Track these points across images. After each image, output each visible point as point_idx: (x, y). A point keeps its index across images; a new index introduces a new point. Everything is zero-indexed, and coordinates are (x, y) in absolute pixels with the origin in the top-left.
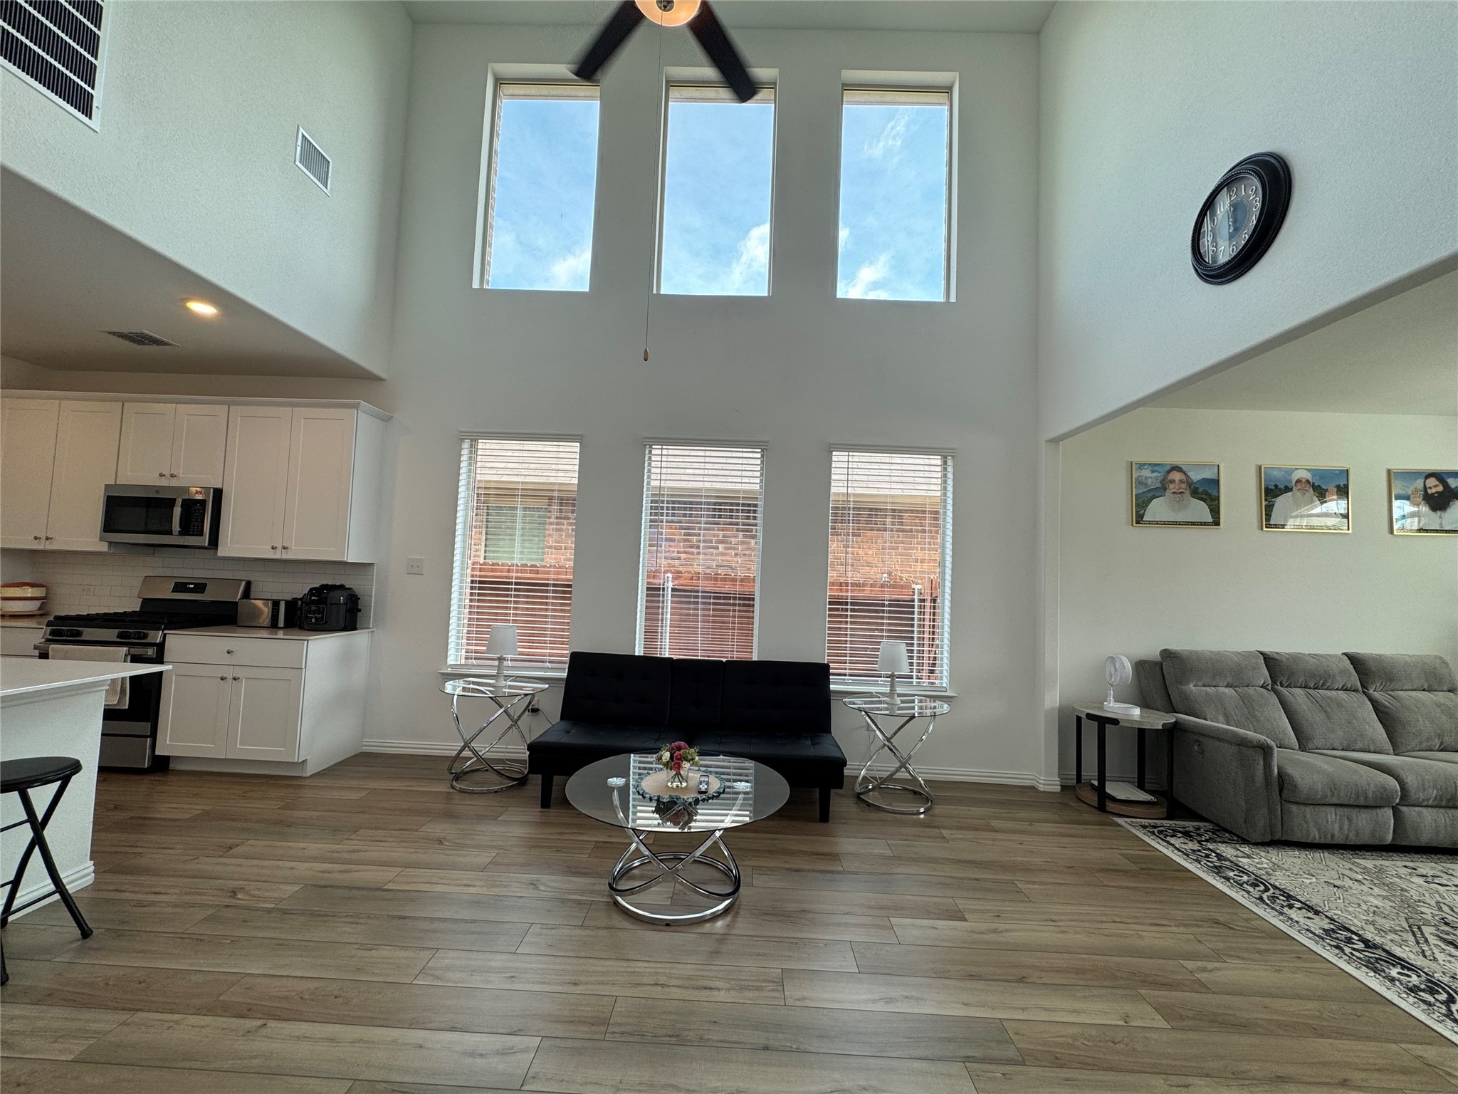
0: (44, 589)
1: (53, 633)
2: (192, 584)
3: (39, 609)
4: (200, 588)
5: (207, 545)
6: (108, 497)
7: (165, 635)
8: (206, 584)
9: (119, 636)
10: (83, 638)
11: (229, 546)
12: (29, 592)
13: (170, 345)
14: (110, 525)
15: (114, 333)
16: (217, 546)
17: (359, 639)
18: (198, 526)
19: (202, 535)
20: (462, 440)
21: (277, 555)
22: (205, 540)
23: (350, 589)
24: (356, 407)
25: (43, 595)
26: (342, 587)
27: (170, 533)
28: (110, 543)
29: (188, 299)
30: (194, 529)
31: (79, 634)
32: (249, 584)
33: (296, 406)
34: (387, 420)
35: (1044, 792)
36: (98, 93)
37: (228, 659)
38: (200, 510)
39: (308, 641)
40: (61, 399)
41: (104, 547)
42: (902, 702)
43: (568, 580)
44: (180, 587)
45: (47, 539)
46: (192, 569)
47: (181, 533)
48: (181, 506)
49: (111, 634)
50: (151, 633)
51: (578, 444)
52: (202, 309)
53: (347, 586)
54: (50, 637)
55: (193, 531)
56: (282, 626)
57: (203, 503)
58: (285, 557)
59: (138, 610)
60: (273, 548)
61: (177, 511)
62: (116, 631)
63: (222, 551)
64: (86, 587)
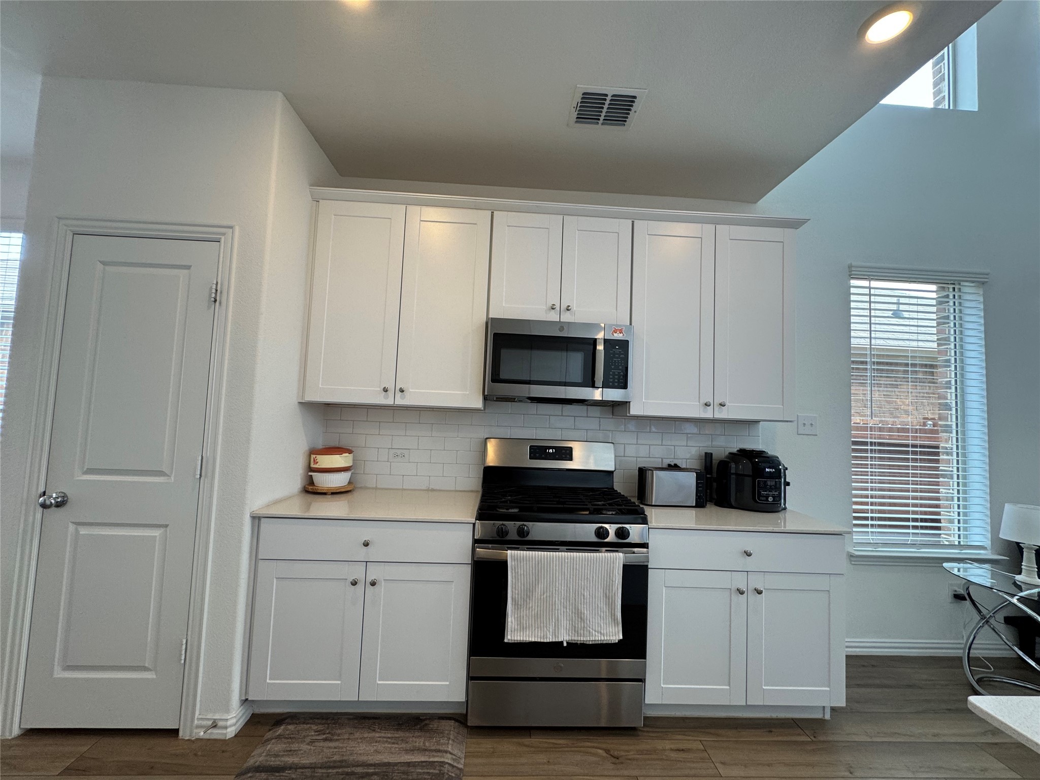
3: (350, 483)
4: (564, 453)
7: (649, 530)
8: (570, 448)
9: (599, 533)
10: (535, 537)
11: (644, 402)
24: (796, 226)
31: (528, 531)
38: (620, 354)
44: (538, 453)
50: (634, 528)
55: (614, 382)
57: (624, 345)
60: (707, 405)
62: (590, 527)
63: (636, 409)
64: (399, 452)
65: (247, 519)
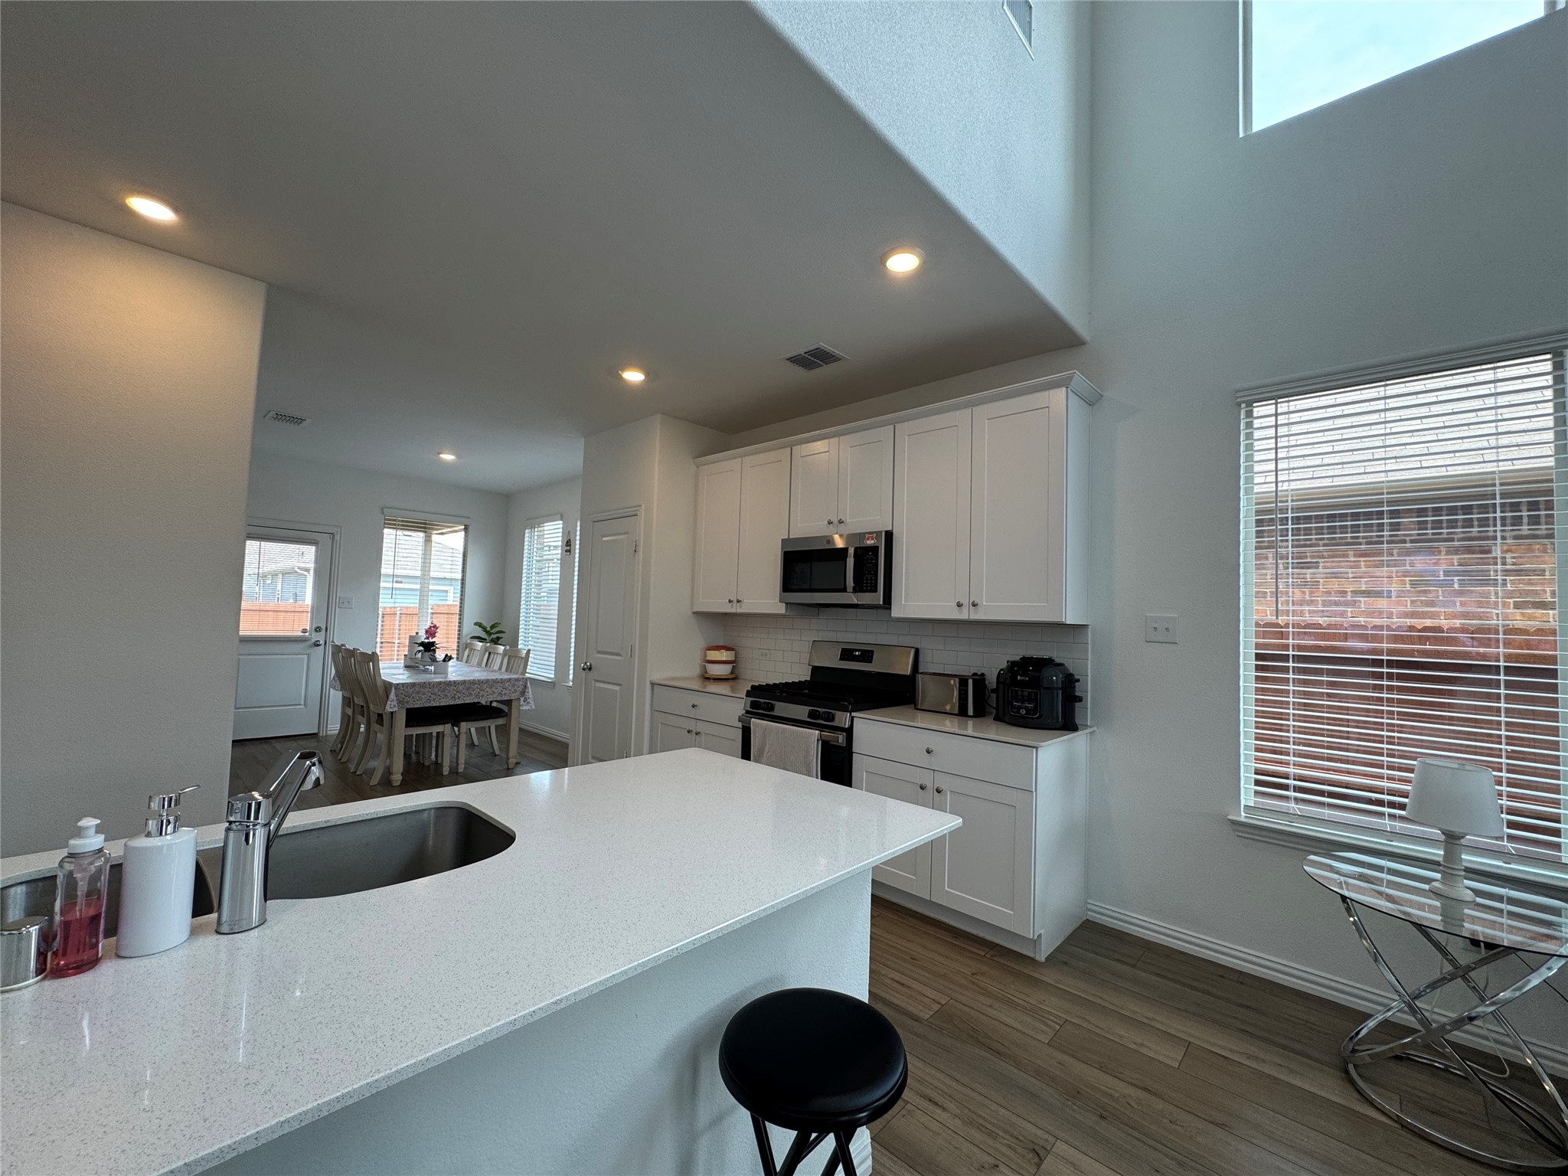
0: (734, 654)
1: (754, 705)
2: (858, 650)
4: (867, 656)
5: (879, 603)
6: (785, 552)
7: (853, 718)
8: (872, 652)
9: (812, 714)
10: (776, 713)
11: (905, 605)
12: (724, 655)
13: (839, 359)
14: (788, 584)
16: (890, 605)
17: (1077, 742)
18: (871, 580)
19: (875, 590)
21: (964, 615)
22: (879, 597)
23: (1062, 665)
24: (1064, 383)
27: (844, 590)
28: (789, 604)
30: (867, 583)
31: (772, 708)
32: (917, 652)
37: (925, 761)
38: (872, 559)
39: (1037, 748)
40: (742, 457)
41: (781, 609)
44: (847, 654)
45: (738, 601)
46: (859, 632)
47: (855, 590)
48: (854, 557)
49: (801, 711)
50: (839, 714)
53: (1058, 661)
54: (749, 709)
55: (867, 587)
56: (972, 714)
57: (874, 549)
59: (810, 680)
60: (958, 606)
61: (850, 562)
62: (807, 709)
63: (896, 612)
64: (764, 651)
65: (648, 683)
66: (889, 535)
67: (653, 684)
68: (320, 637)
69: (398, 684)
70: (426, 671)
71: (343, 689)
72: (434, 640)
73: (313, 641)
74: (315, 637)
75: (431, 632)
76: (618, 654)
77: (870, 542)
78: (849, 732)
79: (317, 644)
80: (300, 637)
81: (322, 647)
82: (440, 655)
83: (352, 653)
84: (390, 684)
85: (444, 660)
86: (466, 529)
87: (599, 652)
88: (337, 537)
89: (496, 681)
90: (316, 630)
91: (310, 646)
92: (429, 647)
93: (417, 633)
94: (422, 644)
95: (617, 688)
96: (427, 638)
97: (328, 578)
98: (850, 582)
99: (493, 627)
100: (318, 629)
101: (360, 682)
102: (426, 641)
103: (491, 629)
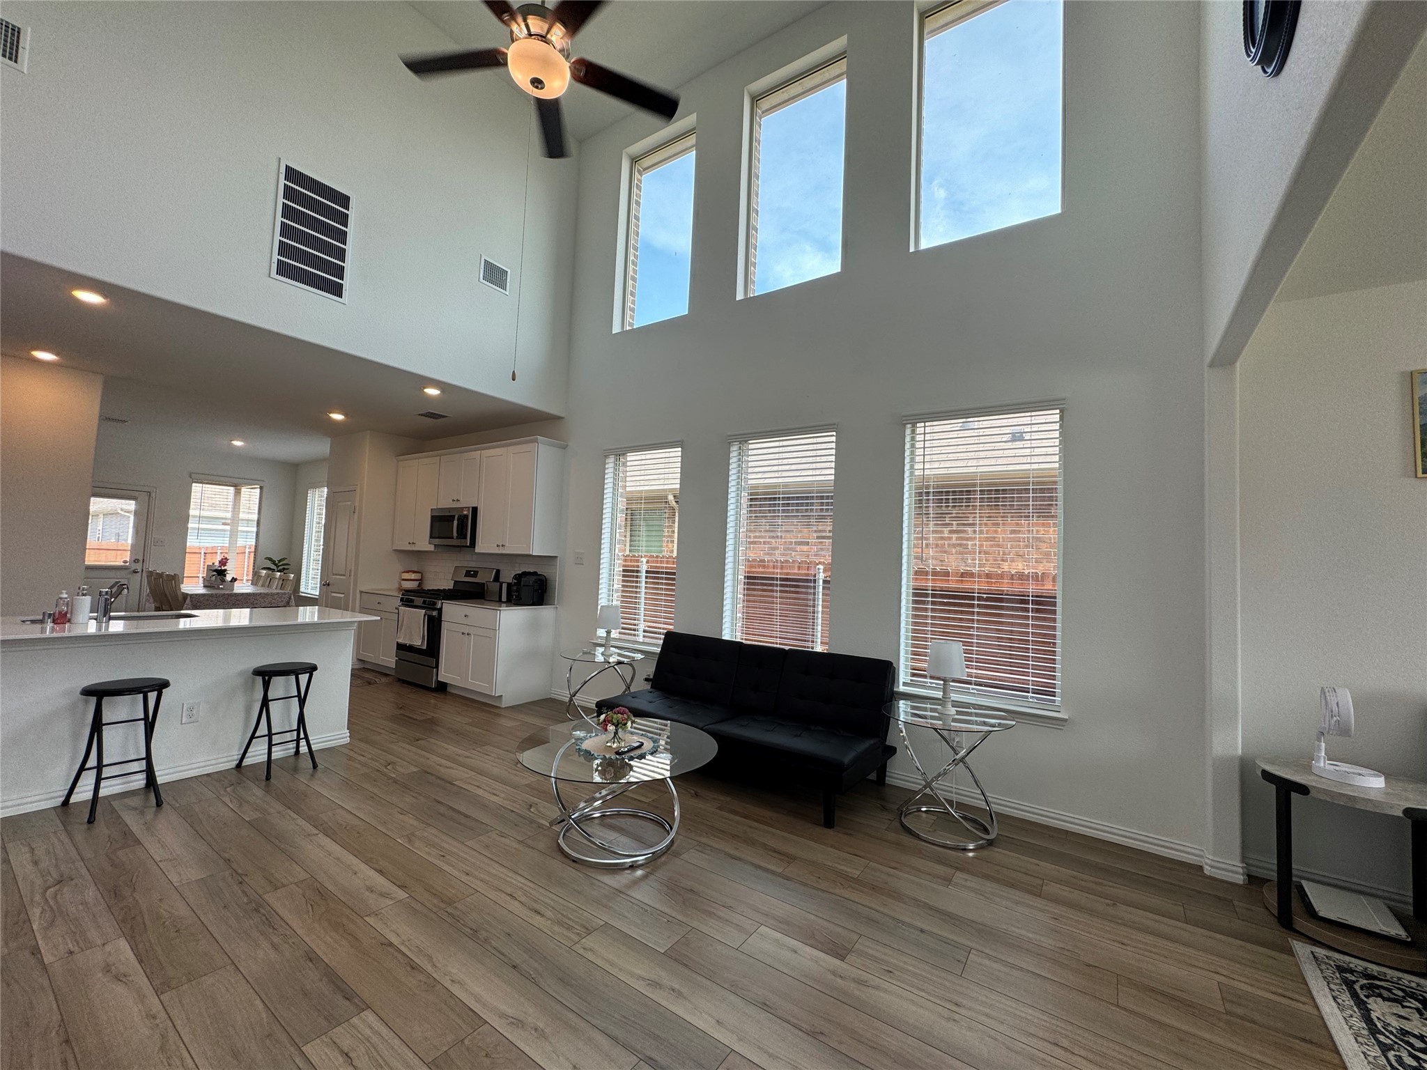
0: (420, 574)
1: (401, 600)
2: (471, 571)
3: (418, 586)
4: (475, 574)
5: (468, 544)
6: (432, 516)
7: (442, 603)
8: (478, 571)
9: (424, 602)
11: (484, 546)
12: (413, 576)
13: (446, 416)
14: (433, 533)
15: (422, 415)
16: (476, 546)
17: (545, 612)
18: (465, 533)
19: (468, 538)
20: (606, 457)
21: (501, 551)
22: (470, 542)
24: (536, 441)
25: (420, 578)
26: (535, 573)
27: (453, 538)
28: (435, 545)
29: (424, 388)
30: (463, 535)
31: (413, 601)
32: (498, 572)
33: (483, 450)
34: (564, 447)
35: (1210, 878)
36: (346, 283)
37: (465, 621)
39: (500, 610)
40: (418, 459)
41: (431, 548)
42: (958, 713)
43: (672, 568)
44: (467, 574)
45: (413, 543)
46: (469, 562)
47: (458, 538)
48: (457, 520)
49: (420, 601)
51: (680, 449)
52: (432, 392)
53: (539, 573)
56: (505, 600)
57: (466, 516)
58: (504, 552)
59: (452, 588)
60: (498, 546)
61: (455, 523)
62: (422, 600)
63: (478, 550)
64: (436, 573)
65: (358, 591)
66: (475, 510)
67: (361, 592)
68: (138, 567)
69: (193, 594)
70: (219, 588)
71: (155, 601)
72: (225, 568)
73: (133, 569)
74: (134, 566)
75: (224, 562)
76: (344, 575)
77: (465, 513)
78: (440, 610)
79: (135, 572)
80: (122, 566)
81: (139, 574)
82: (229, 578)
83: (161, 575)
84: (187, 594)
85: (231, 581)
86: (261, 488)
87: (334, 574)
88: (153, 495)
89: (267, 594)
90: (134, 561)
91: (130, 573)
92: (221, 573)
93: (213, 564)
94: (216, 571)
95: (343, 595)
96: (220, 567)
97: (145, 525)
98: (455, 534)
99: (279, 561)
100: (136, 561)
101: (166, 595)
102: (220, 568)
103: (279, 562)
